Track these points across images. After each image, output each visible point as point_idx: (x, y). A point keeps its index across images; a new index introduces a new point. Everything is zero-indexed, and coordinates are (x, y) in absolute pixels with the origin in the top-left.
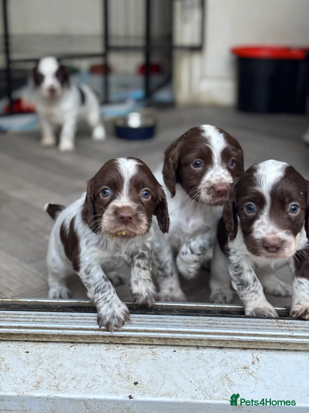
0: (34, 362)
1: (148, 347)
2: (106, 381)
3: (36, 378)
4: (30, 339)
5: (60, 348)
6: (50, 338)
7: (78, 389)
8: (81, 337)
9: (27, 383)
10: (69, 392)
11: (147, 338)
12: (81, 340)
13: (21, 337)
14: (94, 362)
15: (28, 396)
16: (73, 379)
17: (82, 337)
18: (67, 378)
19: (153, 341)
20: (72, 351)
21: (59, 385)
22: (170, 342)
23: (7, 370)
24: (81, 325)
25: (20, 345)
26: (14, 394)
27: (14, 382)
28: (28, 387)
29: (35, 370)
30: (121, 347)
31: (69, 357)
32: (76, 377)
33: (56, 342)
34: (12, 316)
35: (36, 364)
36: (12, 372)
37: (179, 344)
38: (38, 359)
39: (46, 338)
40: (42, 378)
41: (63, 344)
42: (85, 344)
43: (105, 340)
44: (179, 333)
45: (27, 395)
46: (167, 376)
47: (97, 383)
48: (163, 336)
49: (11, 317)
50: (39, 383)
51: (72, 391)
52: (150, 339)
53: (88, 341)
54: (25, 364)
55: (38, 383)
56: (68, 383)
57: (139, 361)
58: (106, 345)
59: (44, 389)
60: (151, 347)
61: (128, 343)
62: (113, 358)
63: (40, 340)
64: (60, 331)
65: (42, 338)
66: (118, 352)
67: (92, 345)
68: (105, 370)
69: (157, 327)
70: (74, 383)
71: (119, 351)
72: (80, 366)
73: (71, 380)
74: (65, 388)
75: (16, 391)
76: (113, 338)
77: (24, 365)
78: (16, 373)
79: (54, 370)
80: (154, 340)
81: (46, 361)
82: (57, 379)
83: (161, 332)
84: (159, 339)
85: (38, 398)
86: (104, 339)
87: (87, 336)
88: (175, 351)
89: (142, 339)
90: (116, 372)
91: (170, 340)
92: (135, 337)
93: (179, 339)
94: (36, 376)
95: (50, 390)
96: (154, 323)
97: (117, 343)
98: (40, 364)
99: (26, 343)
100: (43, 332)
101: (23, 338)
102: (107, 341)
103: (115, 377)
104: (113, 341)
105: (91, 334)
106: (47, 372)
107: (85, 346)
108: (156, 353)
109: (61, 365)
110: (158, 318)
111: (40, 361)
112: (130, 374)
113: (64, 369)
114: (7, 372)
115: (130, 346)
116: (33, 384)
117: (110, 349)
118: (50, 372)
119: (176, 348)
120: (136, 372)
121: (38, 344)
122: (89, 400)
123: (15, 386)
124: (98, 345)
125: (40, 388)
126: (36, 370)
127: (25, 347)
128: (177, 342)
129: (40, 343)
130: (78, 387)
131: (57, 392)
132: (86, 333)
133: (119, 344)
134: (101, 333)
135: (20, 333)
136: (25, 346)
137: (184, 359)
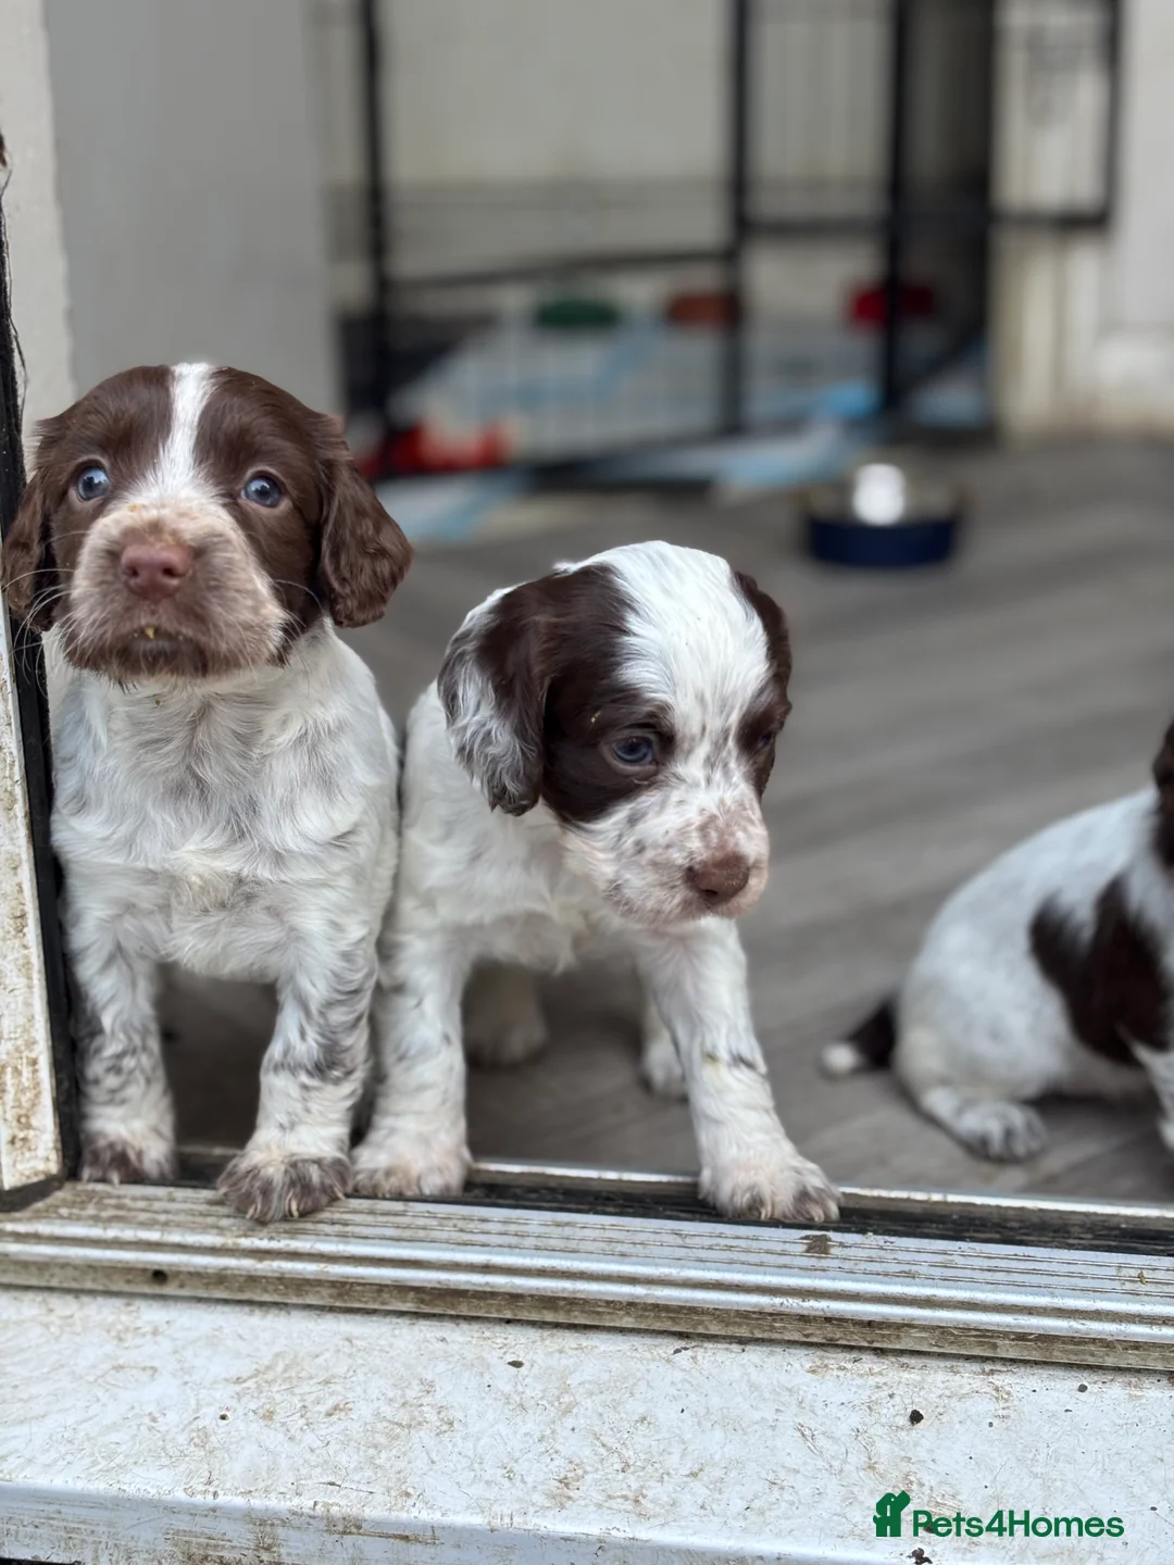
0: (545, 1402)
1: (976, 1367)
2: (821, 1490)
3: (556, 1463)
4: (524, 1315)
5: (638, 1356)
6: (598, 1313)
7: (714, 1514)
8: (719, 1314)
9: (523, 1481)
10: (683, 1523)
11: (974, 1333)
12: (714, 1329)
13: (492, 1305)
14: (770, 1416)
15: (529, 1530)
16: (694, 1475)
17: (719, 1316)
18: (671, 1471)
19: (995, 1346)
20: (684, 1370)
21: (644, 1497)
22: (1064, 1351)
23: (445, 1427)
24: (718, 1270)
25: (487, 1334)
26: (477, 1520)
27: (472, 1474)
28: (527, 1498)
29: (548, 1432)
30: (869, 1362)
31: (673, 1391)
32: (707, 1469)
33: (621, 1332)
34: (461, 1224)
35: (552, 1412)
36: (464, 1438)
37: (1101, 1360)
38: (557, 1393)
39: (583, 1312)
40: (577, 1465)
41: (648, 1341)
42: (731, 1343)
43: (810, 1332)
44: (1101, 1320)
45: (526, 1527)
46: (1058, 1484)
47: (787, 1497)
48: (1038, 1328)
49: (455, 1226)
50: (567, 1485)
51: (692, 1521)
52: (985, 1335)
53: (743, 1332)
54: (511, 1407)
55: (564, 1482)
56: (675, 1491)
57: (944, 1418)
58: (810, 1351)
59: (586, 1506)
60: (988, 1367)
61: (898, 1347)
62: (843, 1404)
63: (561, 1318)
64: (639, 1291)
65: (569, 1311)
66: (859, 1381)
67: (758, 1348)
68: (812, 1448)
69: (1013, 1292)
70: (700, 1490)
71: (861, 1376)
72: (717, 1426)
73: (685, 1479)
74: (667, 1508)
75: (483, 1512)
76: (839, 1326)
77: (506, 1411)
78: (478, 1439)
79: (618, 1436)
80: (999, 1342)
81: (588, 1403)
82: (633, 1473)
83: (1030, 1311)
84: (1022, 1337)
85: (566, 1539)
86: (804, 1329)
87: (739, 1313)
88: (1083, 1389)
89: (953, 1335)
90: (857, 1458)
91: (1064, 1343)
92: (924, 1328)
93: (1101, 1340)
94: (554, 1456)
95: (609, 1511)
96: (1000, 1276)
97: (851, 1348)
98: (567, 1411)
99: (510, 1329)
100: (574, 1292)
101: (498, 1311)
102: (816, 1336)
103: (855, 1475)
104: (838, 1336)
105: (756, 1305)
106: (593, 1445)
107: (732, 1352)
108: (1008, 1393)
109: (644, 1419)
110: (1016, 1258)
111: (566, 1399)
112: (913, 1468)
113: (657, 1437)
114: (447, 1435)
115: (904, 1360)
116: (545, 1487)
117: (826, 1366)
118: (604, 1445)
119: (1085, 1378)
120: (933, 1460)
121: (553, 1336)
122: (761, 1558)
123: (477, 1490)
124: (779, 1350)
125: (570, 1502)
126: (553, 1432)
127: (506, 1345)
128: (1093, 1355)
129: (560, 1333)
130: (715, 1507)
131: (636, 1521)
132: (737, 1303)
133: (860, 1349)
134: (794, 1305)
135: (488, 1289)
136: (506, 1339)
137: (1121, 1422)
